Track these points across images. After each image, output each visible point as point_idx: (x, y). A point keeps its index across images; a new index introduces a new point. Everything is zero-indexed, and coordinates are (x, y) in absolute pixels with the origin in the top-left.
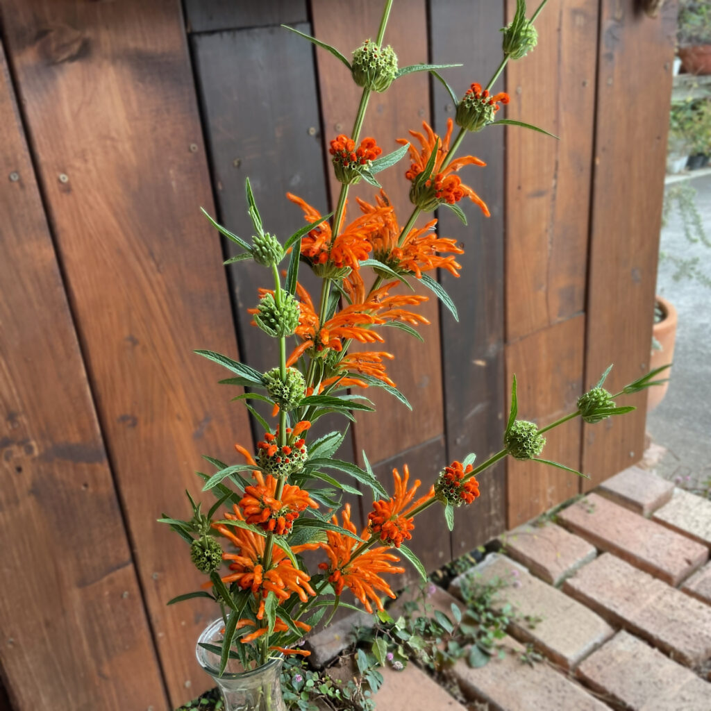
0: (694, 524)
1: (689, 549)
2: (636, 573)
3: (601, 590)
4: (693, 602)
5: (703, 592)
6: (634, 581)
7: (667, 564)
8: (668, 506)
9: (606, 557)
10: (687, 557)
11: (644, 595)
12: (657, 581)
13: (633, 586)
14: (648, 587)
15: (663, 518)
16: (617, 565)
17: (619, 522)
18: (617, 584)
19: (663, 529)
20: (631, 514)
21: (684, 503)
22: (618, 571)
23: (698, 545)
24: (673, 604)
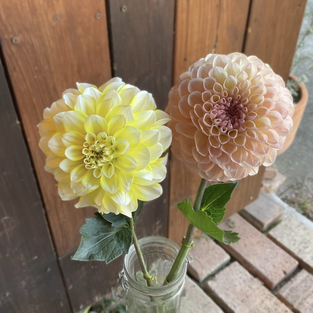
0: (293, 242)
1: (287, 262)
2: (252, 279)
3: (228, 292)
4: (283, 306)
5: (290, 300)
6: (249, 287)
7: (271, 275)
8: (279, 227)
9: (235, 266)
10: (284, 269)
11: (254, 299)
12: (264, 288)
13: (248, 291)
14: (257, 292)
15: (275, 236)
16: (241, 272)
17: (247, 237)
18: (238, 289)
19: (273, 244)
20: (256, 230)
21: (289, 225)
22: (241, 278)
23: (293, 260)
24: (270, 306)
